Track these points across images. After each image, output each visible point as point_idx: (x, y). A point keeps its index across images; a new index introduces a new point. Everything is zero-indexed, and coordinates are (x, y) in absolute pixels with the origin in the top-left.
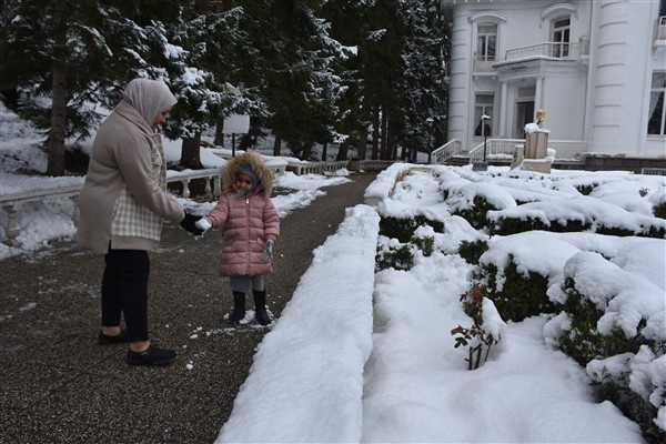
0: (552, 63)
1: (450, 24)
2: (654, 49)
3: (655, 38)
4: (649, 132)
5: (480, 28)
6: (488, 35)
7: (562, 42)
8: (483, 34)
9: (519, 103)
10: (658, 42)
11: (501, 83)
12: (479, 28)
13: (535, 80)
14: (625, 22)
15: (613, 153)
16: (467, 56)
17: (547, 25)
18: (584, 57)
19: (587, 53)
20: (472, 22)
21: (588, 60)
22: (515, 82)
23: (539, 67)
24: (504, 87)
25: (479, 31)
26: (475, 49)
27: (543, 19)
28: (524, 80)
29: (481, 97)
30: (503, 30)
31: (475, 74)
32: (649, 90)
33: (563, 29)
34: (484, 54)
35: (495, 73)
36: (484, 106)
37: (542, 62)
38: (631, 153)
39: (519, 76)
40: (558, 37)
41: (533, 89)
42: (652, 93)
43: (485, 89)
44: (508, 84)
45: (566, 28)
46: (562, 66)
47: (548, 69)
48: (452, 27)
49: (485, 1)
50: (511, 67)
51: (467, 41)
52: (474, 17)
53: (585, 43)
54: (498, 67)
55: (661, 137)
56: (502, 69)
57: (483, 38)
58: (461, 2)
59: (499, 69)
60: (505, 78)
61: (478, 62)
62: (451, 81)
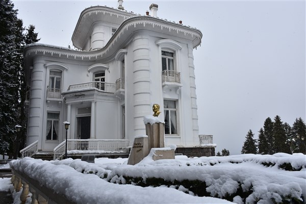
0: (101, 93)
1: (31, 68)
2: (163, 86)
3: (163, 81)
6: (55, 77)
8: (53, 76)
9: (78, 118)
10: (166, 83)
11: (67, 105)
12: (51, 72)
13: (90, 103)
16: (43, 87)
18: (121, 90)
19: (124, 88)
20: (46, 68)
21: (124, 92)
22: (76, 104)
23: (93, 95)
24: (69, 107)
25: (50, 74)
26: (48, 84)
27: (89, 71)
28: (82, 103)
29: (50, 115)
30: (65, 74)
31: (48, 99)
33: (100, 78)
34: (53, 87)
36: (53, 120)
37: (96, 92)
39: (79, 100)
41: (89, 109)
42: (164, 111)
43: (54, 109)
44: (72, 106)
45: (103, 77)
46: (106, 96)
48: (32, 69)
49: (56, 56)
50: (74, 94)
51: (43, 79)
52: (48, 65)
53: (120, 82)
54: (64, 94)
55: (170, 135)
56: (68, 95)
57: (53, 79)
58: (40, 54)
59: (66, 96)
60: (70, 102)
61: (49, 93)
62: (30, 103)
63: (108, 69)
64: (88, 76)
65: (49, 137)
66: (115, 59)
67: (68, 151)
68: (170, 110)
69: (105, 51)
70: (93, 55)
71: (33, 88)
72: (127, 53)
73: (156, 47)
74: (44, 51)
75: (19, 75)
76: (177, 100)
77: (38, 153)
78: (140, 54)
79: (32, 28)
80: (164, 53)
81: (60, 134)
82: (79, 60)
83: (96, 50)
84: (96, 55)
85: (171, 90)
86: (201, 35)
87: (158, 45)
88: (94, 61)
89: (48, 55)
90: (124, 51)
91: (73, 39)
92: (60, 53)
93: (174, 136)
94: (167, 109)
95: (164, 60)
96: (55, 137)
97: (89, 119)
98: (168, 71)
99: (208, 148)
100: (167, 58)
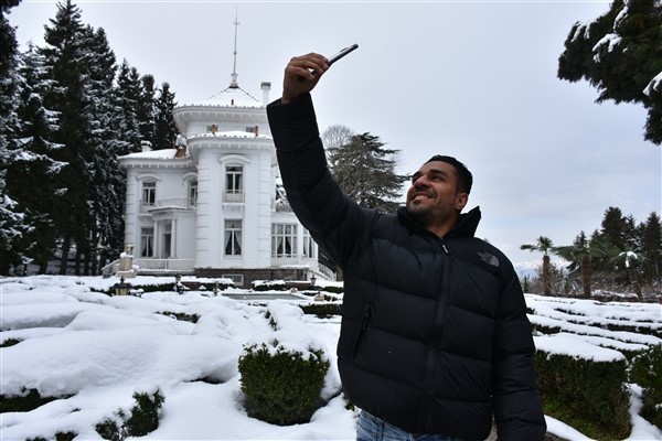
0: (181, 211)
2: (223, 207)
3: (223, 202)
4: (226, 253)
5: (145, 184)
6: (149, 189)
8: (146, 188)
9: (165, 235)
13: (171, 221)
14: (208, 192)
15: (204, 267)
16: (135, 202)
17: (186, 184)
20: (138, 180)
22: (161, 221)
24: (156, 224)
25: (144, 186)
26: (141, 198)
27: (184, 180)
28: (165, 220)
29: (144, 230)
30: (158, 184)
31: (140, 215)
32: (223, 229)
33: (195, 187)
34: (147, 201)
35: (150, 215)
36: (147, 236)
39: (163, 218)
40: (193, 192)
41: (170, 226)
42: (226, 231)
43: (147, 225)
44: (158, 223)
46: (187, 212)
47: (179, 214)
49: (146, 167)
51: (136, 192)
52: (139, 177)
55: (233, 256)
56: (153, 213)
57: (146, 191)
59: (157, 212)
60: (156, 219)
61: (143, 207)
62: (125, 219)
64: (182, 185)
65: (143, 255)
68: (233, 230)
71: (127, 203)
73: (218, 164)
76: (242, 220)
78: (201, 175)
80: (228, 169)
81: (154, 251)
88: (187, 169)
89: (138, 167)
92: (149, 164)
94: (230, 229)
95: (230, 177)
96: (151, 254)
97: (170, 236)
98: (234, 190)
99: (292, 270)
100: (234, 173)
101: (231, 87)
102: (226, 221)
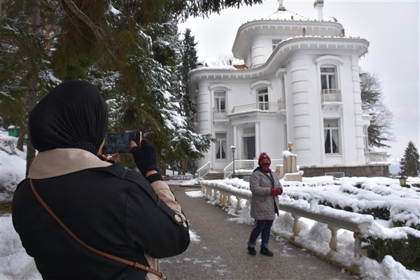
0: (263, 114)
1: (197, 91)
2: (323, 106)
3: (322, 101)
4: (326, 152)
6: (220, 98)
7: (264, 102)
8: (217, 97)
9: (244, 138)
10: (325, 103)
11: (233, 126)
12: (215, 93)
13: (254, 124)
14: (305, 92)
15: (309, 166)
16: (209, 110)
17: (254, 91)
18: (282, 110)
19: (285, 108)
20: (210, 90)
21: (285, 112)
22: (241, 125)
23: (256, 116)
24: (235, 128)
25: (215, 95)
26: (213, 106)
27: (252, 89)
28: (247, 124)
30: (228, 93)
31: (214, 121)
32: (323, 129)
33: (263, 95)
34: (218, 108)
36: (221, 140)
37: (259, 113)
38: (319, 165)
39: (243, 122)
40: (261, 99)
41: (253, 129)
42: (325, 130)
43: (221, 130)
44: (237, 128)
45: (266, 94)
46: (269, 116)
47: (262, 118)
48: (198, 93)
49: (218, 78)
50: (239, 116)
51: (208, 101)
52: (212, 87)
53: (282, 103)
54: (230, 116)
55: (331, 154)
56: (233, 117)
57: (217, 100)
58: (204, 78)
59: (231, 118)
60: (235, 123)
61: (215, 114)
62: (199, 125)
63: (270, 85)
64: (251, 93)
65: (218, 156)
66: (275, 77)
67: (236, 171)
68: (331, 129)
69: (265, 69)
70: (254, 73)
71: (201, 111)
72: (286, 72)
73: (314, 66)
74: (207, 75)
75: (180, 86)
76: (339, 119)
77: (211, 172)
78: (298, 76)
79: (188, 32)
80: (323, 70)
81: (228, 153)
82: (241, 78)
83: (257, 66)
84: (257, 72)
85: (331, 109)
86: (368, 44)
87: (316, 64)
88: (256, 78)
89: (211, 78)
90: (283, 70)
91: (233, 51)
92: (222, 75)
93: (336, 155)
94: (329, 128)
95: (323, 78)
96: (224, 156)
97: (253, 138)
98: (328, 89)
99: (379, 167)
100: (328, 74)
101: (279, 10)
102: (325, 120)
